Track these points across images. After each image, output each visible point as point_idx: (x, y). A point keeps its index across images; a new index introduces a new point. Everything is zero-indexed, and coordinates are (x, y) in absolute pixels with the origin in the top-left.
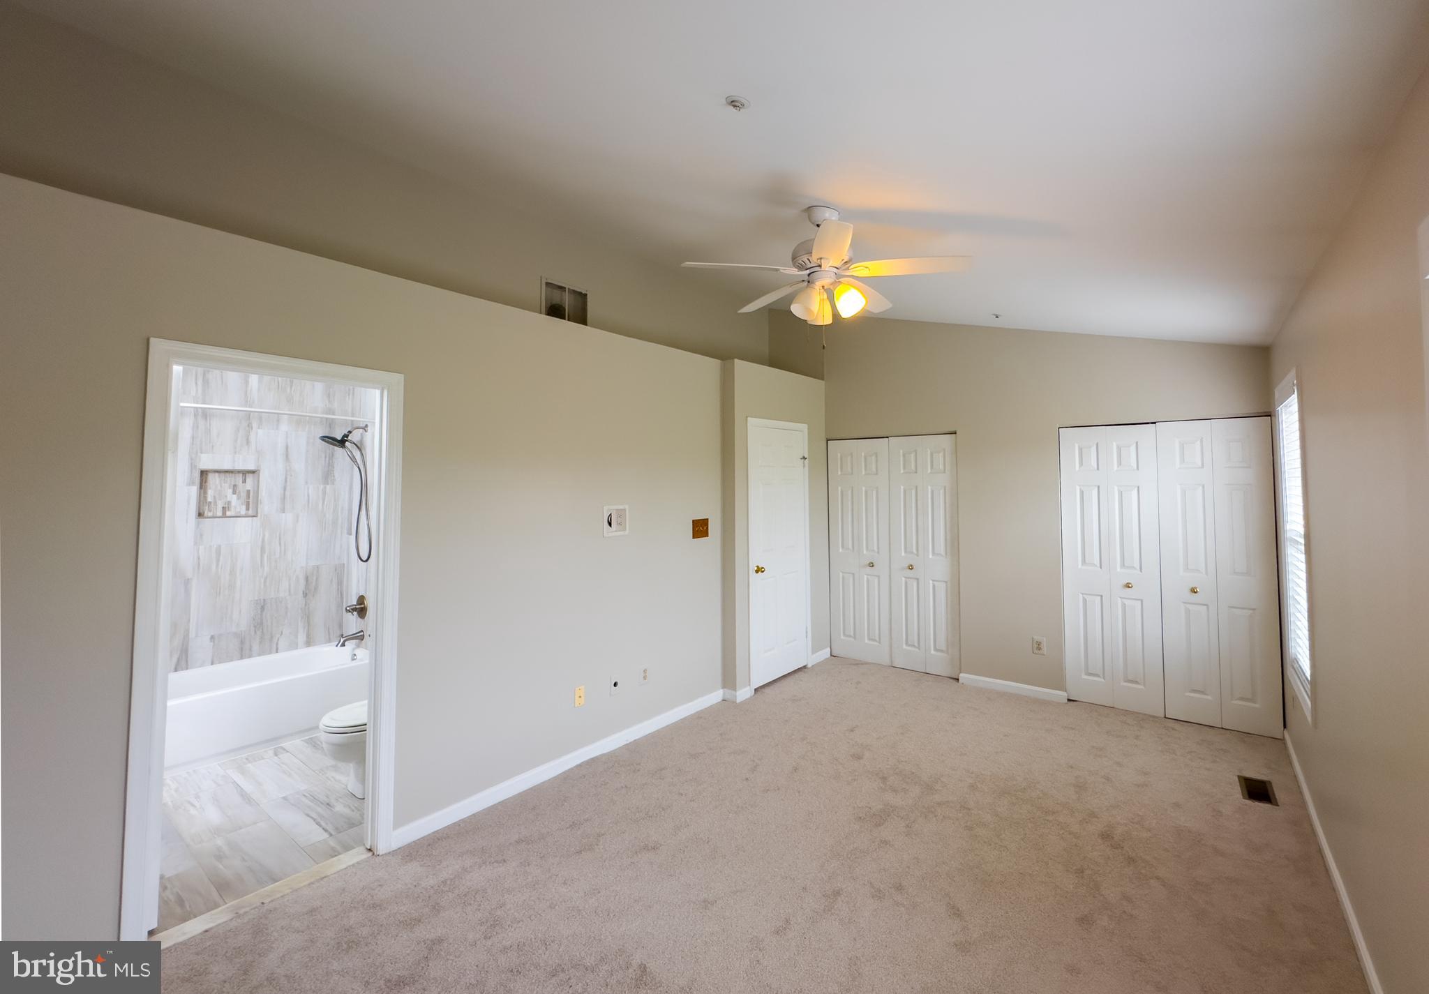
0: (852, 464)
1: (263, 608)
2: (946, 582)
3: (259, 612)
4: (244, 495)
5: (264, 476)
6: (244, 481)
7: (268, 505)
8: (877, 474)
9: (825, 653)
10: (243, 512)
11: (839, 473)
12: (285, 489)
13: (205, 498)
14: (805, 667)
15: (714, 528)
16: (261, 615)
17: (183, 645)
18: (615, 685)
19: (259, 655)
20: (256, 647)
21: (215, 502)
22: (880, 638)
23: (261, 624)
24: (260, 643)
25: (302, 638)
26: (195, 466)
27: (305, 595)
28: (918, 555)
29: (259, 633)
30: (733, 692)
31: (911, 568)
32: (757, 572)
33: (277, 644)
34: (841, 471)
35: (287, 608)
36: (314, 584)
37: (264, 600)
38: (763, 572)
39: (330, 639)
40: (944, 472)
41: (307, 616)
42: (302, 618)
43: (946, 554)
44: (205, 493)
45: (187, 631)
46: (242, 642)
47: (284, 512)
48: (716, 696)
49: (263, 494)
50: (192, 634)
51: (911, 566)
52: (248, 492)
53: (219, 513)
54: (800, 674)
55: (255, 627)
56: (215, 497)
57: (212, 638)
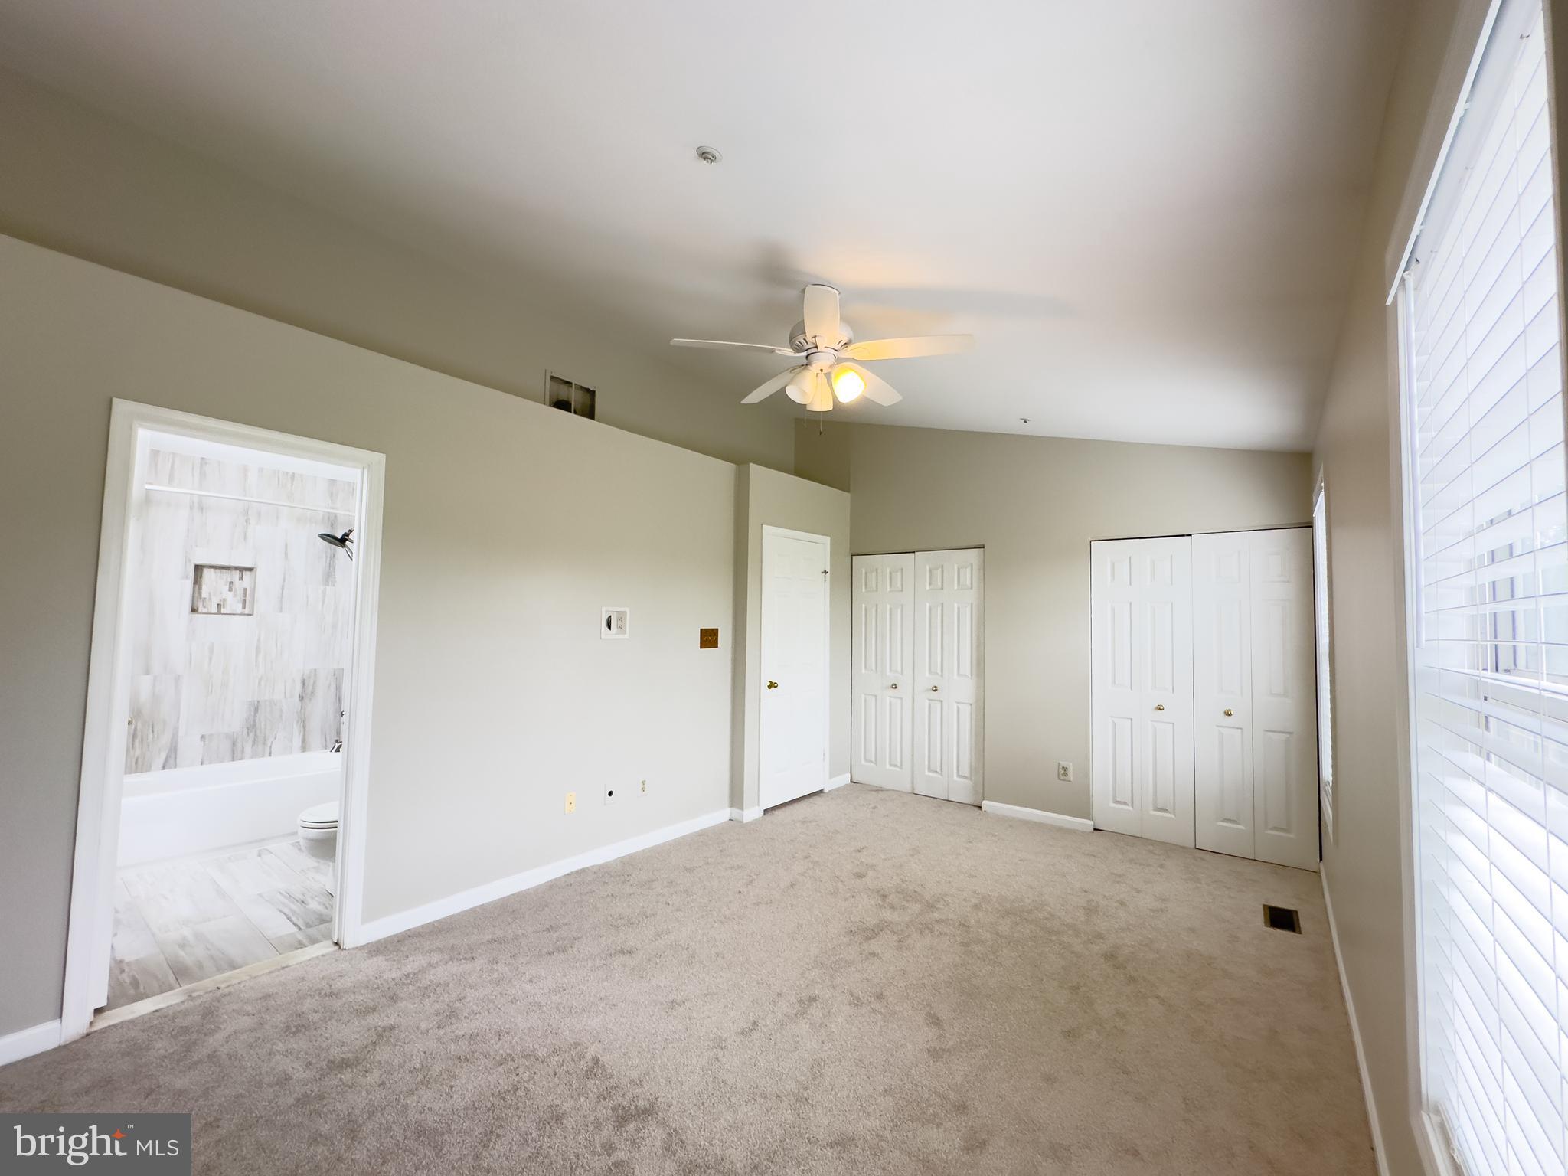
0: (877, 579)
1: (256, 710)
2: (971, 705)
3: (253, 714)
4: (240, 593)
5: (259, 572)
6: (241, 579)
7: (264, 603)
8: (902, 591)
9: (845, 779)
10: (239, 610)
11: (864, 590)
12: (283, 589)
13: (200, 594)
14: (822, 791)
15: (725, 638)
16: (255, 716)
17: (171, 743)
18: (610, 794)
19: (252, 758)
20: (248, 749)
21: (210, 599)
22: (901, 765)
23: (255, 725)
24: (253, 746)
25: (297, 742)
26: (190, 561)
27: (301, 698)
28: (942, 676)
29: (252, 735)
30: (740, 811)
31: (935, 689)
32: (770, 687)
33: (271, 747)
34: (866, 588)
35: (281, 711)
36: (311, 688)
37: (258, 702)
38: (776, 687)
39: (326, 745)
40: (972, 588)
41: (303, 722)
42: (298, 722)
43: (972, 675)
44: (200, 588)
45: (176, 729)
46: (234, 744)
47: (281, 612)
48: (722, 815)
49: (259, 593)
50: (181, 734)
51: (936, 687)
52: (245, 590)
53: (215, 610)
54: (816, 799)
55: (248, 728)
56: (210, 593)
57: (203, 737)
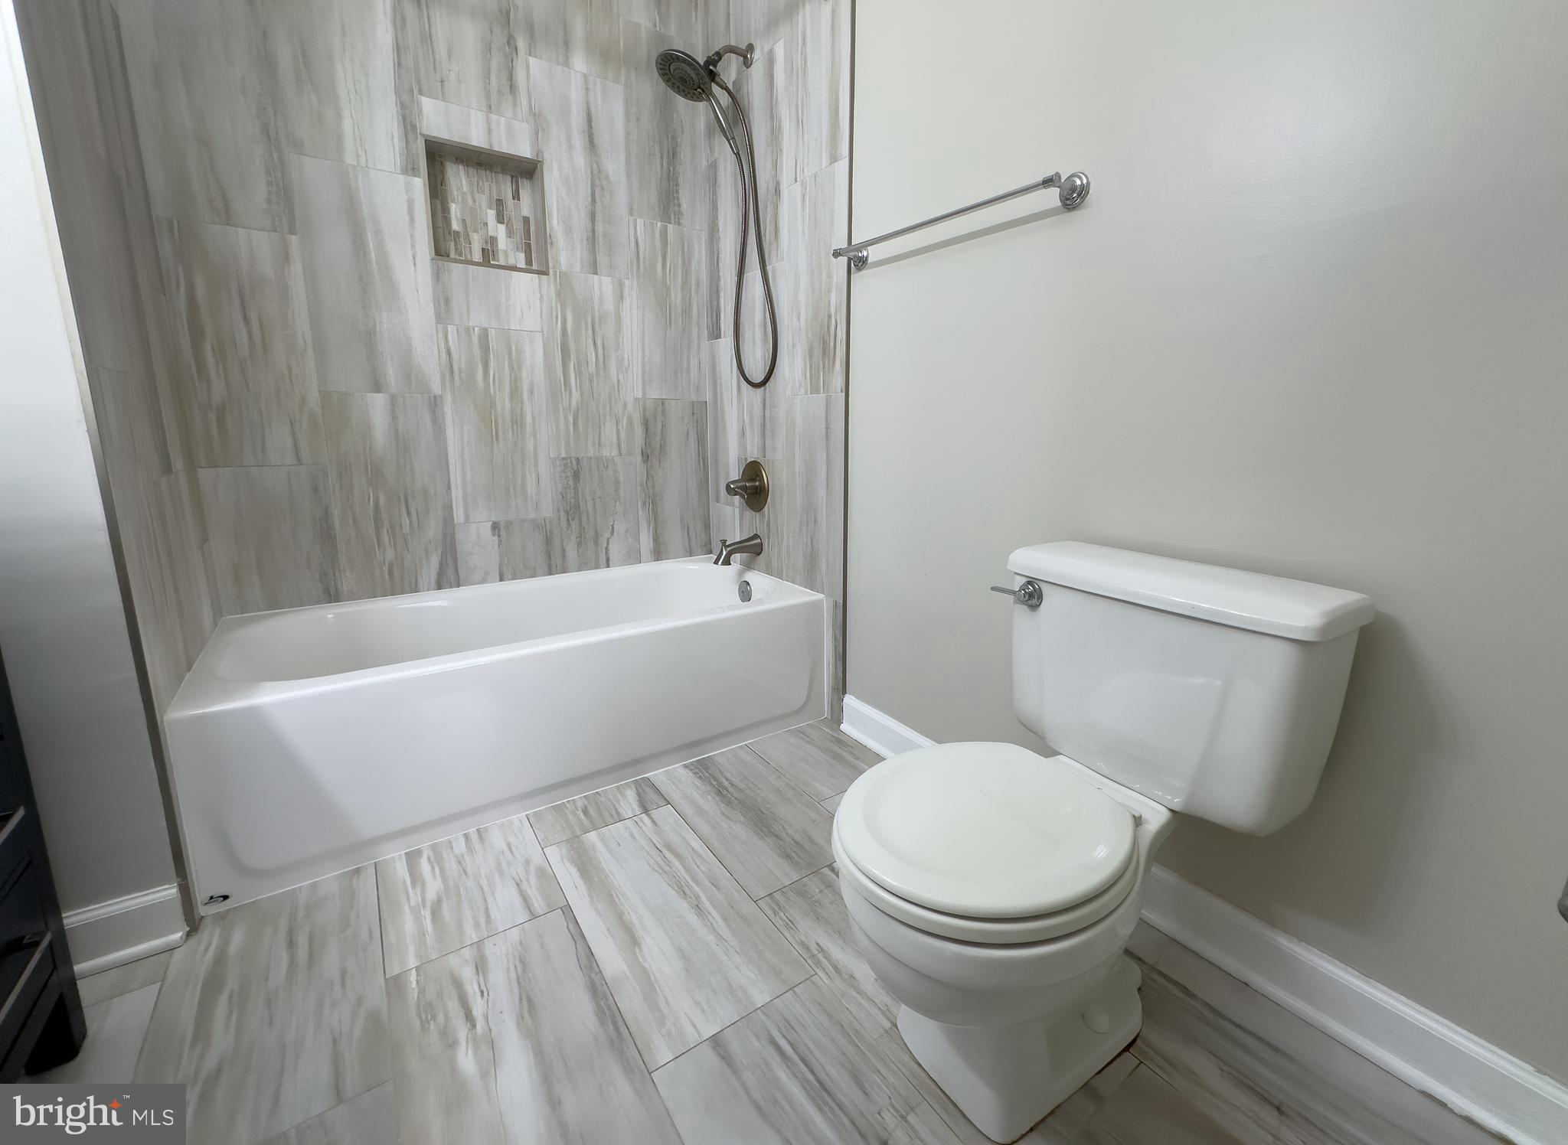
1: (576, 475)
3: (571, 483)
4: (518, 226)
5: (552, 177)
6: (516, 196)
7: (567, 254)
10: (522, 264)
12: (593, 220)
13: (447, 220)
16: (576, 489)
17: (445, 536)
19: (580, 569)
20: (572, 554)
21: (467, 236)
23: (577, 507)
24: (579, 544)
25: (646, 542)
26: (414, 127)
27: (646, 457)
29: (574, 525)
33: (607, 549)
35: (617, 481)
36: (658, 438)
37: (578, 460)
39: (700, 547)
41: (652, 501)
42: (644, 503)
44: (446, 210)
45: (448, 508)
46: (548, 542)
47: (596, 273)
49: (555, 224)
50: (459, 517)
52: (526, 220)
53: (477, 256)
55: (567, 512)
56: (464, 221)
57: (495, 527)
